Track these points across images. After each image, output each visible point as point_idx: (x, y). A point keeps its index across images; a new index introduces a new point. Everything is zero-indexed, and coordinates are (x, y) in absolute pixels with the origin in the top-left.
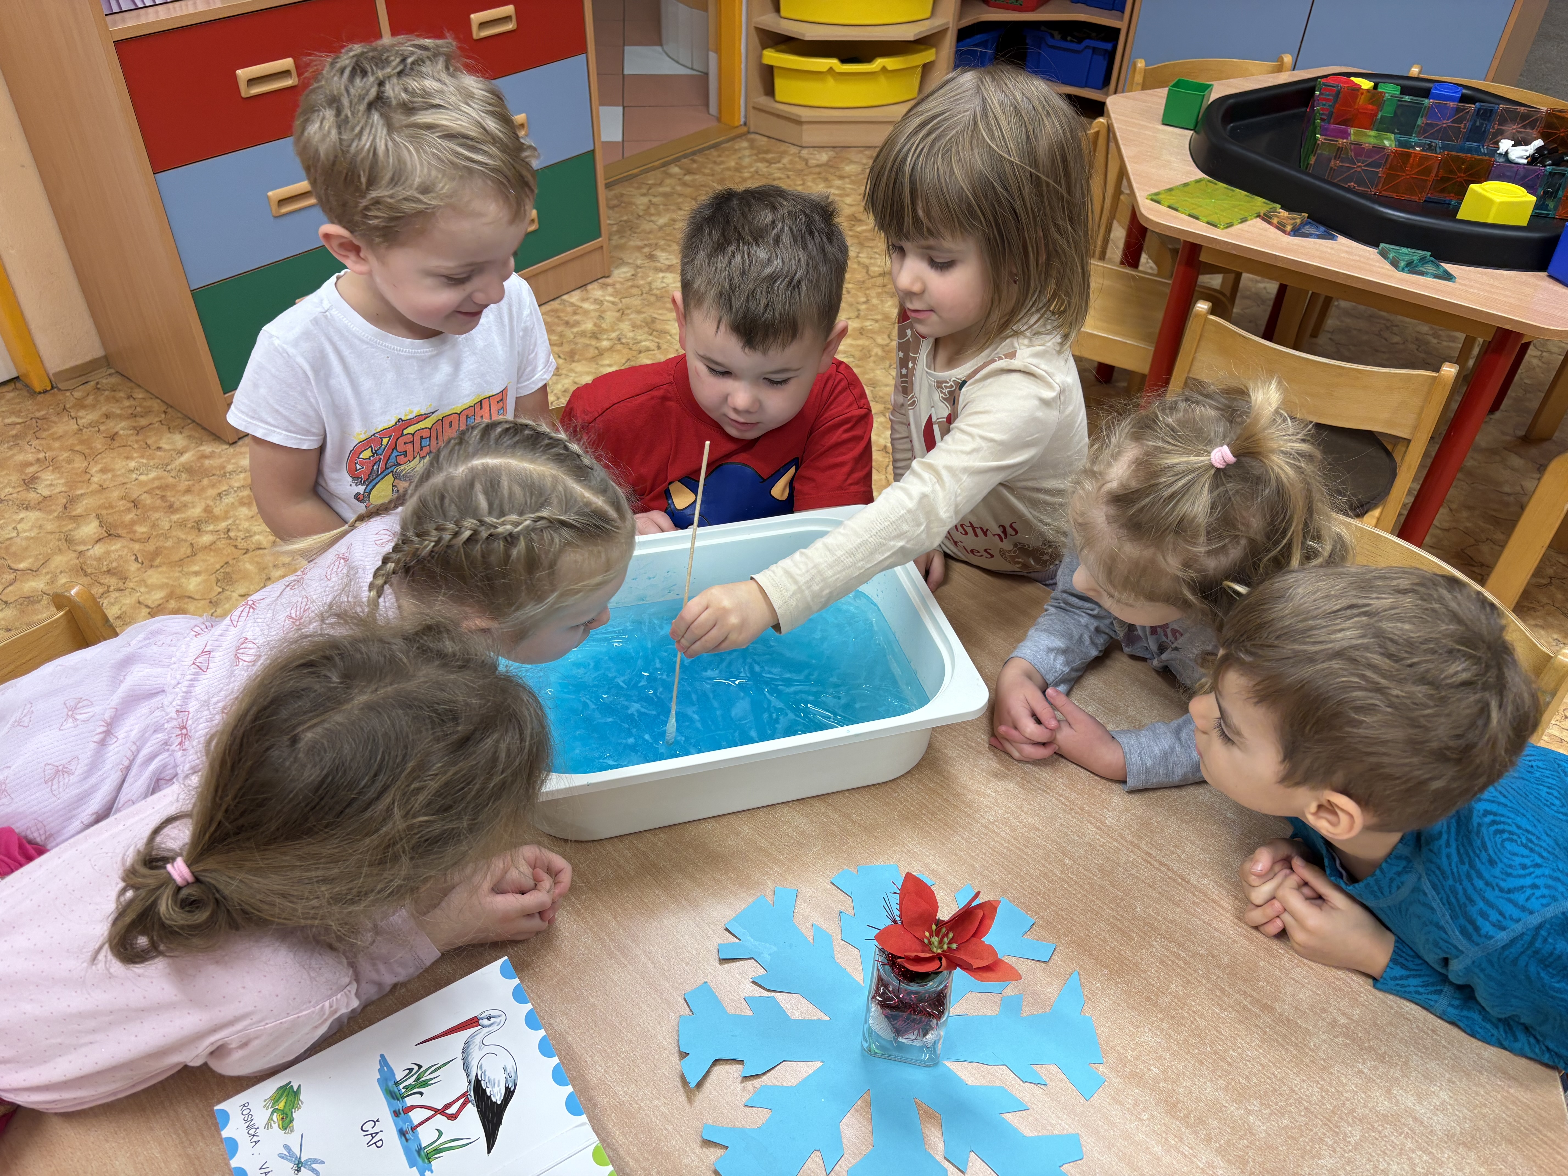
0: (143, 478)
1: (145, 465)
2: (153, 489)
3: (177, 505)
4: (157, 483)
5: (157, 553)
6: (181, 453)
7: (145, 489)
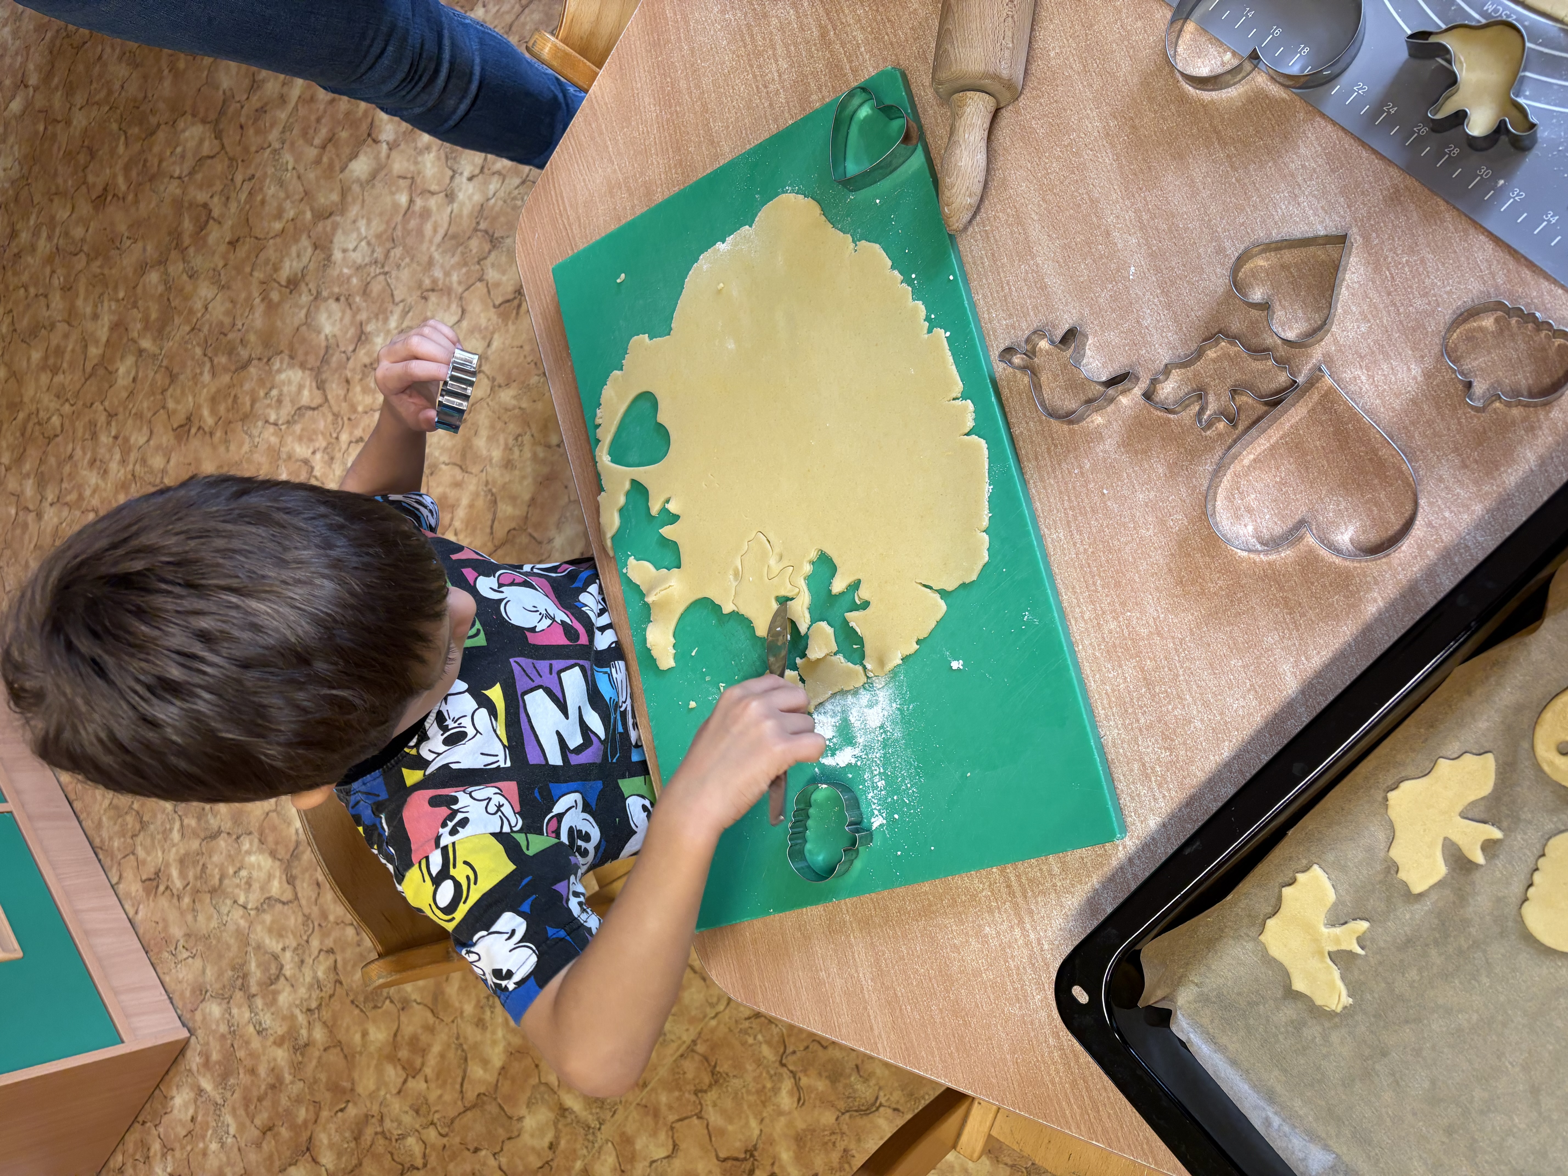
0: (232, 1130)
1: (215, 1131)
2: (247, 1114)
3: (271, 1080)
4: (241, 1112)
5: (335, 1088)
6: (200, 1091)
7: (248, 1123)
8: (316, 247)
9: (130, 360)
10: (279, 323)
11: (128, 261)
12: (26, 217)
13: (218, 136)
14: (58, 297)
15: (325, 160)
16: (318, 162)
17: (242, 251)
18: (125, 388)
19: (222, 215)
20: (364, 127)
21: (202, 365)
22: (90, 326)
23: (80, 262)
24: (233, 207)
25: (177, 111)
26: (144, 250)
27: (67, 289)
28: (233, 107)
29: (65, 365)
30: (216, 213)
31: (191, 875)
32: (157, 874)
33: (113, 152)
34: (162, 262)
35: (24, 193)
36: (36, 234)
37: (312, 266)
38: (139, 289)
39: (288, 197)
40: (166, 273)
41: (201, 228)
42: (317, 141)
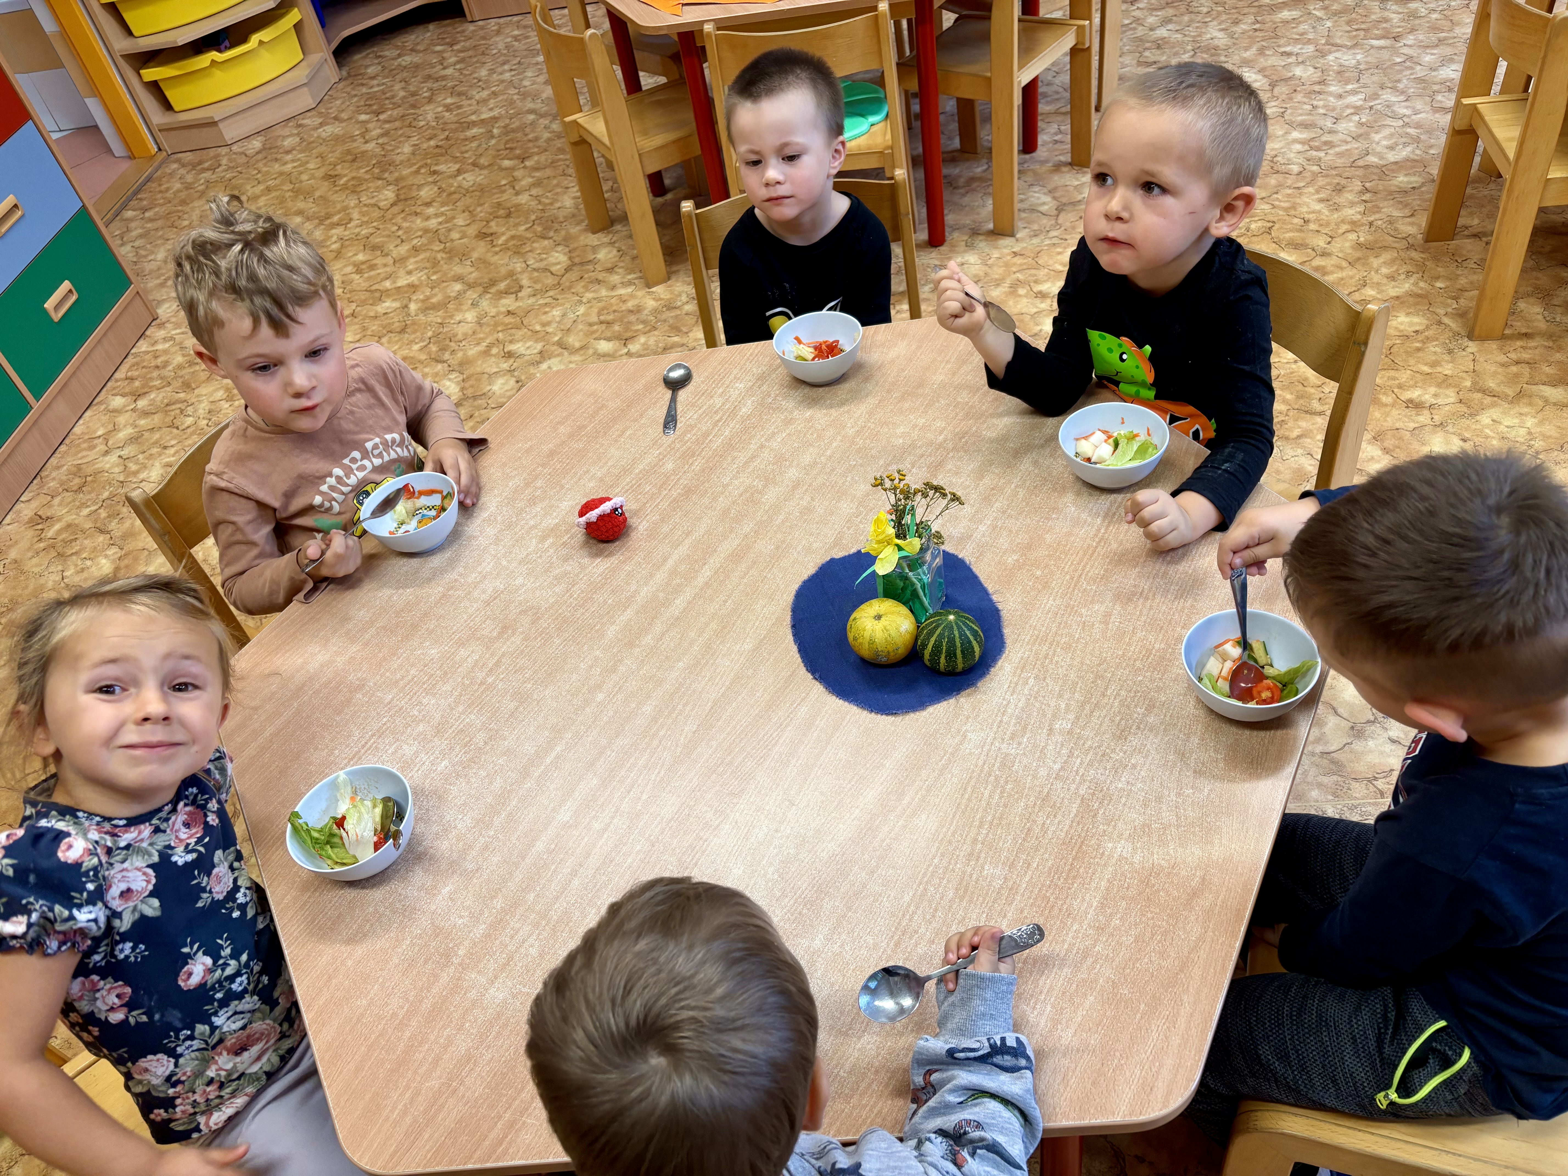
8: (541, 352)
9: (396, 304)
10: (479, 362)
11: (458, 269)
12: (443, 204)
13: (567, 270)
14: (407, 248)
15: (595, 327)
16: (591, 325)
17: (509, 320)
18: (376, 312)
19: (522, 298)
20: (629, 334)
21: (422, 340)
22: (402, 272)
23: (437, 247)
24: (531, 301)
25: (567, 241)
26: (471, 273)
27: (416, 250)
28: (590, 267)
29: (366, 275)
30: (520, 295)
31: (64, 536)
32: (48, 518)
33: (517, 225)
34: (471, 286)
35: (456, 196)
36: (437, 215)
37: (526, 358)
38: (445, 284)
39: (559, 322)
40: (465, 292)
41: (507, 292)
42: (602, 318)
